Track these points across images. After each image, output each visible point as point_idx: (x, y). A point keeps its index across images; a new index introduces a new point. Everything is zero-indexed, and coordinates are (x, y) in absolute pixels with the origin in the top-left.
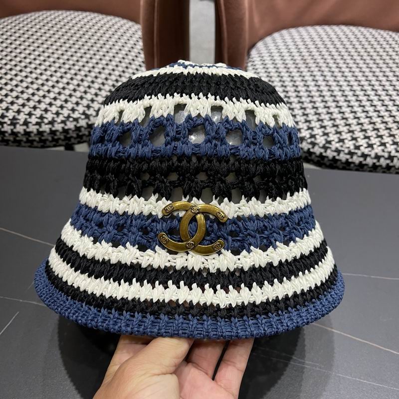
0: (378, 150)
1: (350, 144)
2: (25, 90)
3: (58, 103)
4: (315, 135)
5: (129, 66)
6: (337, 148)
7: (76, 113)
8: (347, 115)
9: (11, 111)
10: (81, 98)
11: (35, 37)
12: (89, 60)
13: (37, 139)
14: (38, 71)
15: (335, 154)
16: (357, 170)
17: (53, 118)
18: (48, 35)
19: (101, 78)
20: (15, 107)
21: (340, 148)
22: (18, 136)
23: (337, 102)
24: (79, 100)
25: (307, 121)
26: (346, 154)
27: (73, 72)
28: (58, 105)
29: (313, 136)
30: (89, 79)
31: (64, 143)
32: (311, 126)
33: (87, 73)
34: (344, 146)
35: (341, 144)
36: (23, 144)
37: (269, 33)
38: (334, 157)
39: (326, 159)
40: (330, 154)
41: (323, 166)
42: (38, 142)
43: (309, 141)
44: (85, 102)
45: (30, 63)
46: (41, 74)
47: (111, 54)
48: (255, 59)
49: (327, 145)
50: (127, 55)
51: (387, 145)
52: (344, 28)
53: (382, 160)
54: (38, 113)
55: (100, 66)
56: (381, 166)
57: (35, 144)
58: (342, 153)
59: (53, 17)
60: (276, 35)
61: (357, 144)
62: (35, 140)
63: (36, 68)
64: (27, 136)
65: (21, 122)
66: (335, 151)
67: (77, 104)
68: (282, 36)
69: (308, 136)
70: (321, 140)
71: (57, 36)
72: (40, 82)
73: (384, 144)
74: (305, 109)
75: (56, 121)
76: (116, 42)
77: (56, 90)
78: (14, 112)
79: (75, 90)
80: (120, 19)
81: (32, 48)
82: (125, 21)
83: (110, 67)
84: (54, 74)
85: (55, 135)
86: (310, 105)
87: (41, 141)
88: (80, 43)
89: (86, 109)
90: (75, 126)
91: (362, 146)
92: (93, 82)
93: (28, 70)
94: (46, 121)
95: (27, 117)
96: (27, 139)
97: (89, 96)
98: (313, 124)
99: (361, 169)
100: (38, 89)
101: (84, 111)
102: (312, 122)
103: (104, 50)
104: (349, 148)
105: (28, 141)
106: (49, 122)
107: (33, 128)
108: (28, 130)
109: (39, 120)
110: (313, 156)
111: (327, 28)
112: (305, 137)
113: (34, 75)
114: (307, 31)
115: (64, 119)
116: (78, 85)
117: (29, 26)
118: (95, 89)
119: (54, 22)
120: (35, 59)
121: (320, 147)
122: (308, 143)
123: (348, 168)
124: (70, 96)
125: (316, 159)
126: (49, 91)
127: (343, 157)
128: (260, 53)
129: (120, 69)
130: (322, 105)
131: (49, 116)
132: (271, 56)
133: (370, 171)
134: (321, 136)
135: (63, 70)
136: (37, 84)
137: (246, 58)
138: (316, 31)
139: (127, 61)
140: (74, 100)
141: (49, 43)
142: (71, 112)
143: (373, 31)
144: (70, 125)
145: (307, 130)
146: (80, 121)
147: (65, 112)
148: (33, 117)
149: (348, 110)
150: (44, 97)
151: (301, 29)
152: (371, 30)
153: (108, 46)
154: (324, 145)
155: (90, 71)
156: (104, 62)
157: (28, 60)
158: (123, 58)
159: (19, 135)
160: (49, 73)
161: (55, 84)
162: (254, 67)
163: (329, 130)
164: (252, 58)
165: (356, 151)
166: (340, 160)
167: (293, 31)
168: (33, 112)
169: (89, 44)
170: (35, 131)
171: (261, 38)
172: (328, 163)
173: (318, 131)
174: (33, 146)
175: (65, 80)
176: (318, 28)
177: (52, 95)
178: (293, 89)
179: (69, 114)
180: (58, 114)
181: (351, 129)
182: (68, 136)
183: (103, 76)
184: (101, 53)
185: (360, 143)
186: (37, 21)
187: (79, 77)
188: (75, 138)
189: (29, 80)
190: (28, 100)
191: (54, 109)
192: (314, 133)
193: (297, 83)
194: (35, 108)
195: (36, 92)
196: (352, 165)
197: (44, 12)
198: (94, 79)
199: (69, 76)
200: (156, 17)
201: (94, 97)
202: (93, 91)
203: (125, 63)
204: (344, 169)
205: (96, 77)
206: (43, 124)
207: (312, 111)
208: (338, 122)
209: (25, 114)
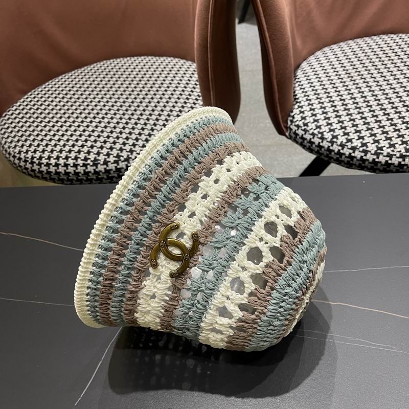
1: (401, 148)
2: (101, 134)
3: (131, 142)
4: (366, 143)
5: (186, 101)
6: (388, 153)
8: (395, 121)
9: (92, 154)
10: (150, 135)
12: (151, 100)
13: (116, 175)
14: (109, 116)
15: (388, 159)
17: (128, 155)
19: (164, 115)
20: (95, 150)
21: (391, 153)
22: (100, 175)
23: (385, 109)
24: (148, 137)
25: (357, 132)
26: (398, 158)
27: (138, 112)
28: (131, 144)
29: (364, 145)
30: (154, 117)
32: (361, 135)
33: (151, 112)
34: (395, 150)
35: (392, 149)
36: (104, 181)
37: (313, 54)
38: (387, 162)
39: (379, 164)
40: (382, 159)
41: (377, 171)
42: (116, 178)
43: (361, 149)
45: (101, 110)
46: (112, 118)
47: (169, 93)
48: (301, 79)
49: (379, 151)
50: (183, 91)
54: (115, 152)
55: (161, 104)
57: (114, 179)
58: (394, 156)
59: (113, 65)
60: (319, 53)
62: (114, 177)
63: (106, 114)
64: (107, 174)
65: (102, 163)
66: (387, 156)
67: (147, 140)
69: (360, 145)
70: (372, 148)
71: (119, 82)
72: (112, 125)
74: (354, 120)
75: (131, 158)
77: (127, 131)
78: (94, 154)
79: (143, 129)
80: (172, 58)
82: (177, 60)
83: (170, 104)
84: (122, 116)
86: (358, 116)
88: (141, 86)
92: (157, 120)
93: (100, 116)
94: (122, 159)
95: (106, 157)
96: (107, 176)
100: (111, 132)
102: (362, 132)
103: (163, 89)
104: (400, 151)
105: (108, 178)
106: (125, 159)
107: (112, 167)
108: (108, 168)
109: (116, 159)
110: (367, 163)
111: (368, 39)
112: (357, 146)
113: (106, 120)
114: (348, 44)
116: (145, 124)
117: (94, 76)
118: (160, 126)
119: (115, 70)
120: (104, 106)
121: (372, 154)
122: (360, 151)
123: (401, 170)
124: (140, 134)
125: (370, 166)
126: (121, 133)
127: (395, 161)
128: (305, 73)
129: (179, 105)
130: (370, 114)
131: (125, 154)
132: (316, 74)
134: (372, 144)
135: (130, 112)
136: (110, 127)
137: (293, 79)
138: (357, 43)
139: (184, 96)
140: (143, 137)
141: (114, 89)
145: (357, 140)
148: (111, 156)
149: (396, 116)
150: (118, 138)
151: (342, 44)
154: (376, 151)
155: (153, 110)
156: (164, 100)
157: (98, 108)
159: (101, 173)
160: (118, 116)
161: (125, 125)
162: (301, 87)
163: (379, 137)
164: (299, 79)
165: (408, 154)
166: (394, 164)
168: (110, 153)
170: (114, 168)
171: (305, 59)
172: (381, 168)
173: (369, 140)
175: (133, 121)
177: (124, 136)
178: (340, 103)
180: (131, 151)
181: (401, 134)
183: (165, 113)
189: (103, 125)
190: (105, 142)
191: (128, 148)
192: (364, 142)
193: (344, 97)
194: (111, 148)
195: (110, 134)
196: (405, 167)
197: (105, 62)
198: (158, 117)
199: (136, 117)
200: (209, 57)
204: (397, 171)
205: (160, 115)
206: (120, 162)
207: (361, 122)
208: (387, 129)
209: (104, 155)
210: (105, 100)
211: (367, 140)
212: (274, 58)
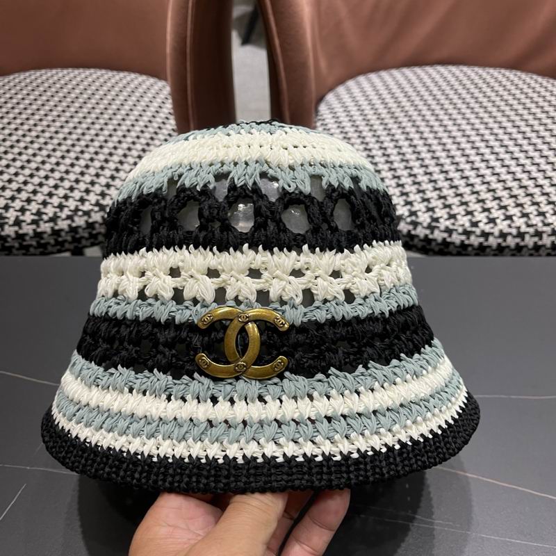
0: (503, 225)
1: (464, 221)
2: (13, 177)
3: (61, 192)
4: (416, 212)
5: (154, 136)
6: (447, 228)
7: (87, 203)
8: (456, 182)
10: (93, 183)
11: (22, 106)
12: (99, 132)
13: (34, 243)
14: (30, 151)
15: (445, 235)
16: (477, 255)
17: (55, 213)
18: (39, 102)
19: (117, 155)
21: (451, 227)
22: (7, 242)
23: (442, 165)
24: (89, 186)
25: (403, 194)
26: (460, 234)
27: (78, 149)
28: (61, 195)
29: (413, 213)
30: (102, 157)
31: (72, 247)
32: (409, 200)
33: (98, 150)
34: (457, 224)
35: (452, 221)
36: (14, 251)
37: (342, 81)
38: (444, 239)
39: (434, 243)
40: (438, 235)
41: (431, 253)
42: (35, 248)
43: (409, 220)
44: (98, 189)
45: (18, 141)
46: (34, 155)
47: (128, 123)
48: (325, 116)
49: (434, 224)
50: (150, 121)
51: (514, 218)
52: (441, 69)
53: (509, 239)
54: (34, 207)
55: (115, 139)
56: (508, 247)
57: (32, 250)
58: (455, 233)
59: (44, 78)
60: (351, 83)
61: (474, 220)
62: (31, 246)
63: (26, 148)
64: (20, 241)
65: (11, 222)
66: (445, 231)
67: (87, 191)
68: (359, 84)
69: (407, 214)
70: (424, 218)
71: (52, 103)
72: (33, 165)
73: (509, 218)
74: (398, 177)
75: (59, 217)
76: (135, 105)
77: (57, 175)
79: (82, 174)
80: (137, 75)
81: (18, 121)
82: (144, 77)
83: (129, 140)
84: (52, 153)
85: (60, 236)
86: (405, 173)
87: (39, 245)
88: (85, 110)
89: (100, 198)
90: (87, 222)
91: (480, 221)
92: (106, 161)
93: (16, 150)
95: (19, 214)
96: (20, 244)
97: (103, 181)
98: (412, 197)
99: (482, 254)
100: (32, 176)
101: (98, 201)
102: (411, 195)
103: (119, 117)
104: (463, 225)
105: (22, 247)
106: (50, 218)
107: (28, 229)
108: (21, 232)
109: (36, 218)
110: (416, 240)
111: (418, 70)
112: (403, 215)
113: (24, 157)
114: (391, 75)
115: (70, 213)
116: (87, 167)
117: (13, 92)
118: (110, 170)
119: (46, 85)
120: (24, 136)
121: (424, 228)
122: (407, 223)
123: (464, 252)
124: (77, 181)
125: (420, 244)
126: (47, 177)
127: (456, 238)
128: (331, 109)
129: (143, 141)
130: (421, 171)
131: (50, 211)
132: (346, 110)
133: (495, 255)
134: (424, 212)
135: (64, 148)
136: (30, 169)
137: (314, 115)
138: (403, 74)
139: (151, 130)
140: (82, 186)
141: (42, 112)
142: (79, 203)
143: (480, 71)
144: (80, 221)
145: (404, 206)
146: (93, 214)
147: (72, 204)
148: (28, 213)
149: (457, 175)
150: (41, 185)
151: (384, 74)
152: (476, 69)
153: (123, 112)
154: (430, 224)
155: (101, 147)
156: (120, 133)
157: (14, 138)
158: (146, 126)
159: (9, 239)
160: (44, 153)
161: (55, 167)
162: (325, 127)
163: (434, 203)
164: (322, 115)
165: (474, 229)
166: (453, 243)
167: (373, 76)
168: (27, 207)
169: (98, 111)
170: (31, 232)
171: (331, 89)
172: (437, 249)
173: (419, 207)
174: (29, 253)
175: (68, 161)
176: (407, 71)
177: (51, 182)
178: (380, 153)
179: (77, 206)
180: (61, 207)
181: (464, 200)
182: (78, 236)
183: (120, 152)
184: (115, 122)
185: (478, 218)
186: (23, 84)
187: (87, 156)
188: (87, 239)
189: (18, 164)
190: (19, 190)
191: (55, 201)
192: (414, 209)
193: (386, 145)
194: (29, 201)
195: (28, 179)
196: (470, 249)
197: (32, 72)
198: (108, 157)
199: (72, 155)
200: (188, 68)
201: (110, 180)
202: (108, 173)
203: (149, 132)
204: (459, 254)
205: (111, 154)
206: (41, 223)
207: (409, 180)
208: (445, 192)
209: (16, 211)
210: (26, 127)
211: (417, 207)
212: (286, 77)
